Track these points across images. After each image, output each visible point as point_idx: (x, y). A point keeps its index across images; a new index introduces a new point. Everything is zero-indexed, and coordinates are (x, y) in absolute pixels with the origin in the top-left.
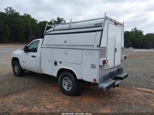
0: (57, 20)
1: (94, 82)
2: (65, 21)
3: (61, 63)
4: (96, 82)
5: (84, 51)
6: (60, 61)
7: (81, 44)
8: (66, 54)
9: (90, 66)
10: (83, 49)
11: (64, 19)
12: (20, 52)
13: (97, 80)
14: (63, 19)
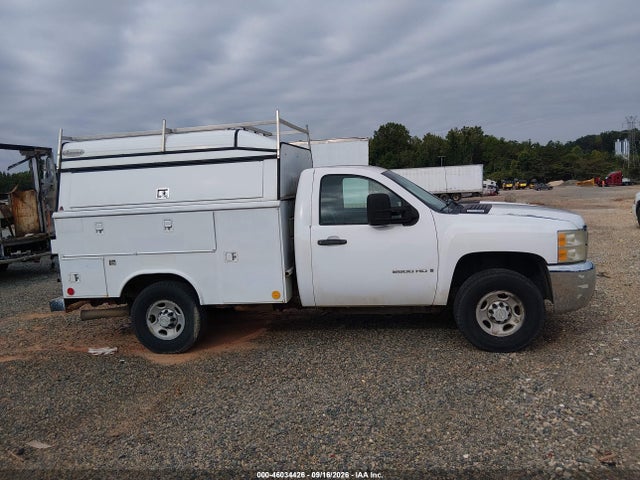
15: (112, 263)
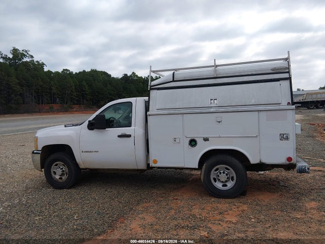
0: (13, 54)
1: (288, 162)
2: (32, 57)
3: (206, 140)
4: (292, 162)
5: (261, 113)
6: (203, 138)
7: (253, 102)
8: (219, 122)
9: (279, 137)
10: (261, 111)
11: (29, 53)
12: (72, 132)
13: (293, 158)
14: (26, 51)
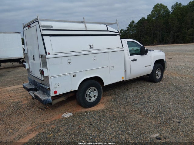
15: (74, 76)
